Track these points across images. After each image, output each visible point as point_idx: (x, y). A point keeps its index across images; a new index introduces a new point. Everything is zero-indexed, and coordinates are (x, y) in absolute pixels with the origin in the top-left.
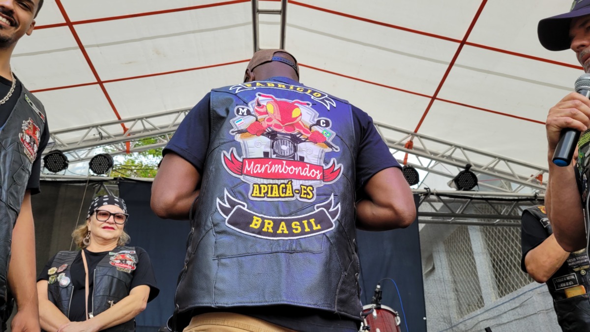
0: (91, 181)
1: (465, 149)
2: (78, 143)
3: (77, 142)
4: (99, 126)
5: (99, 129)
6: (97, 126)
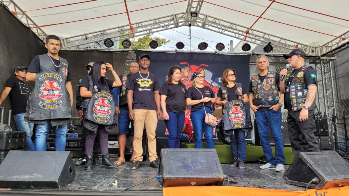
0: (124, 51)
1: (269, 35)
5: (122, 28)
6: (122, 27)
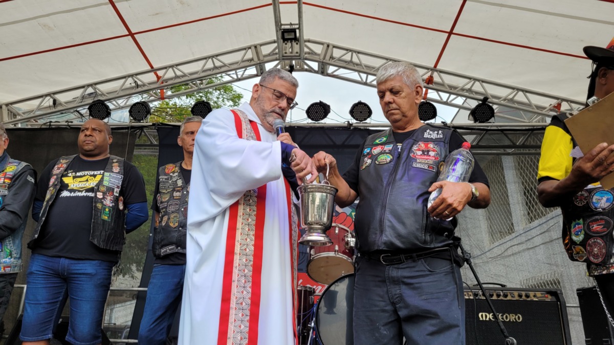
0: (132, 127)
1: (483, 81)
3: (116, 91)
4: (135, 76)
6: (133, 76)
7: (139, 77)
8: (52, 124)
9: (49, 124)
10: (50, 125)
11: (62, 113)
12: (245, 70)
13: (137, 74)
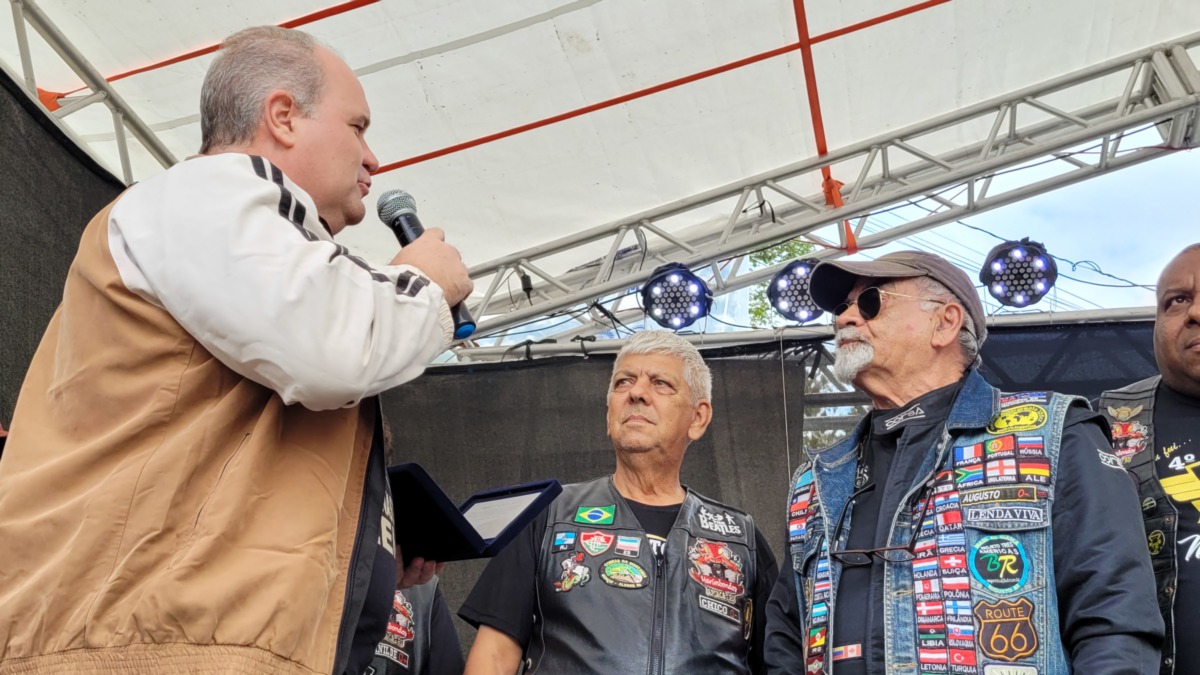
2: (723, 237)
3: (718, 234)
4: (770, 183)
5: (766, 191)
6: (763, 183)
7: (782, 184)
8: (533, 347)
9: (524, 348)
10: (528, 353)
11: (553, 316)
12: (1119, 138)
13: (776, 179)
